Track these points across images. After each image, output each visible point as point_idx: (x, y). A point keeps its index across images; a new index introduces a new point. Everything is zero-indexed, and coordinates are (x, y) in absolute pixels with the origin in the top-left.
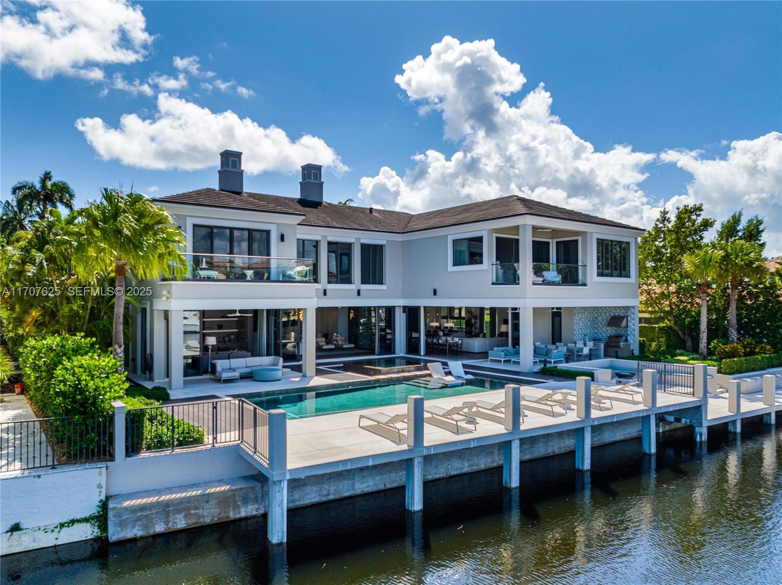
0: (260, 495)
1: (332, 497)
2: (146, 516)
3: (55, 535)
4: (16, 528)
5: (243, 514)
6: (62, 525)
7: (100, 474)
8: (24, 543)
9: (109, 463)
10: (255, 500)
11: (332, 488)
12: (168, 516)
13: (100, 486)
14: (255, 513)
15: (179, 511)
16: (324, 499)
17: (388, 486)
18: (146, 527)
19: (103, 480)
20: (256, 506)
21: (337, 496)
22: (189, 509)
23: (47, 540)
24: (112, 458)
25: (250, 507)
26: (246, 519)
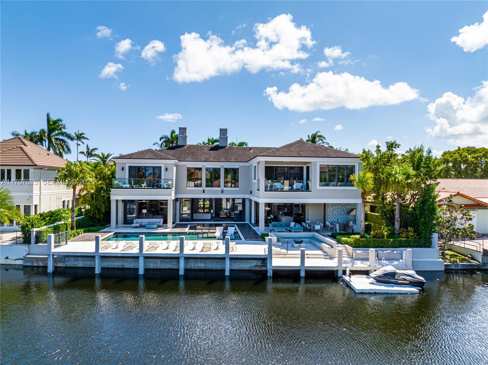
0: (64, 261)
1: (88, 266)
2: (32, 260)
3: (14, 262)
4: (7, 258)
5: (59, 265)
6: (16, 259)
7: (26, 247)
8: (8, 262)
9: (30, 245)
10: (62, 262)
11: (88, 263)
12: (38, 262)
13: (26, 251)
14: (62, 266)
15: (40, 261)
16: (85, 266)
17: (109, 267)
18: (32, 263)
19: (27, 249)
20: (63, 264)
21: (90, 266)
22: (43, 261)
23: (13, 262)
24: (30, 244)
25: (61, 264)
26: (60, 267)
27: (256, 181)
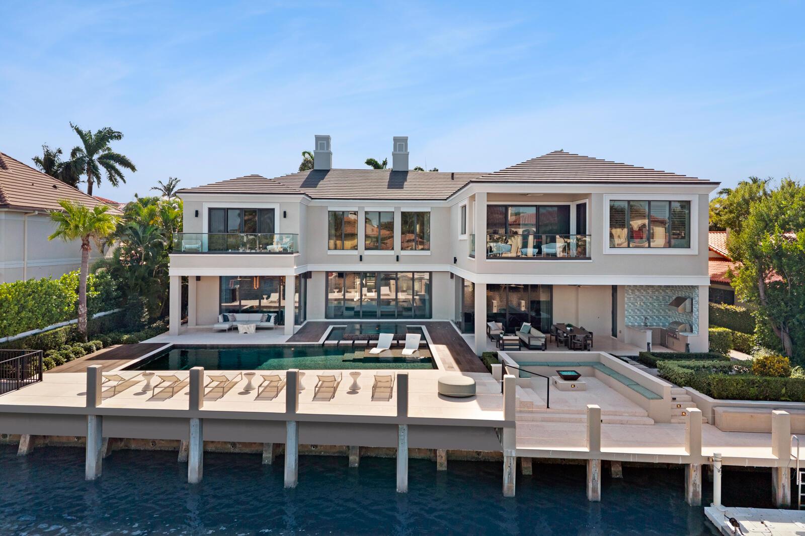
27: (466, 237)
